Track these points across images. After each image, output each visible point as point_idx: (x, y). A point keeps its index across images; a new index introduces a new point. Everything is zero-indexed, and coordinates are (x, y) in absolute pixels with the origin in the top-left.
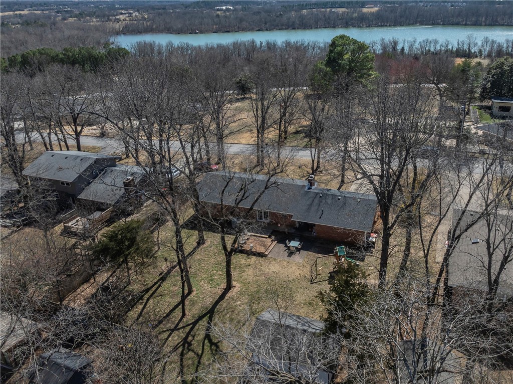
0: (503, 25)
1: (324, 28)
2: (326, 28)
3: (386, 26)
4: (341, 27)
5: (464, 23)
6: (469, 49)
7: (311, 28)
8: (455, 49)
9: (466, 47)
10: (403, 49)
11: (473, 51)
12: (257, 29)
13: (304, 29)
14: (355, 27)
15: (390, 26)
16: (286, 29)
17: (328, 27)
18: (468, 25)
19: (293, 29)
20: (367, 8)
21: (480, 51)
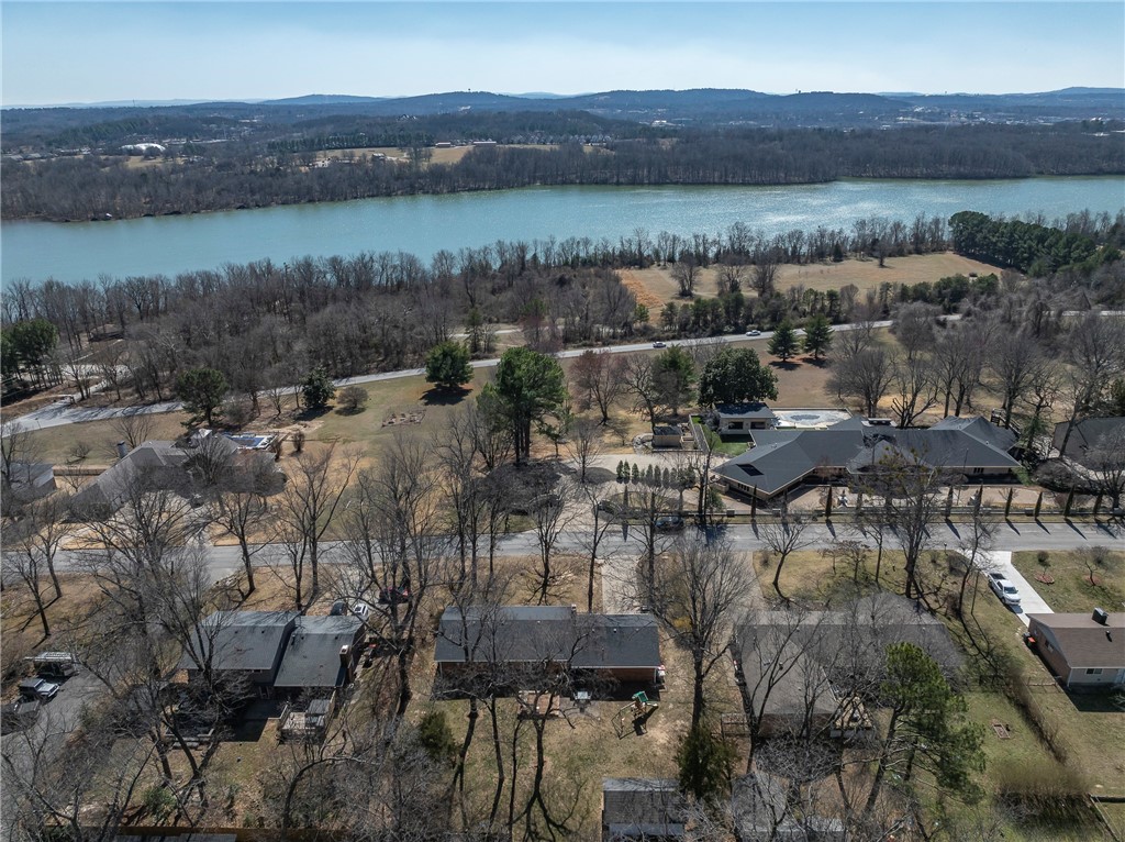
0: (676, 183)
1: (369, 196)
2: (373, 196)
3: (484, 189)
4: (402, 194)
5: (615, 180)
6: (639, 250)
7: (345, 199)
8: (617, 253)
9: (634, 248)
10: (535, 257)
11: (645, 254)
12: (239, 205)
13: (332, 200)
14: (428, 192)
15: (490, 189)
16: (295, 202)
17: (377, 196)
18: (622, 184)
19: (310, 201)
20: (439, 147)
21: (657, 253)
